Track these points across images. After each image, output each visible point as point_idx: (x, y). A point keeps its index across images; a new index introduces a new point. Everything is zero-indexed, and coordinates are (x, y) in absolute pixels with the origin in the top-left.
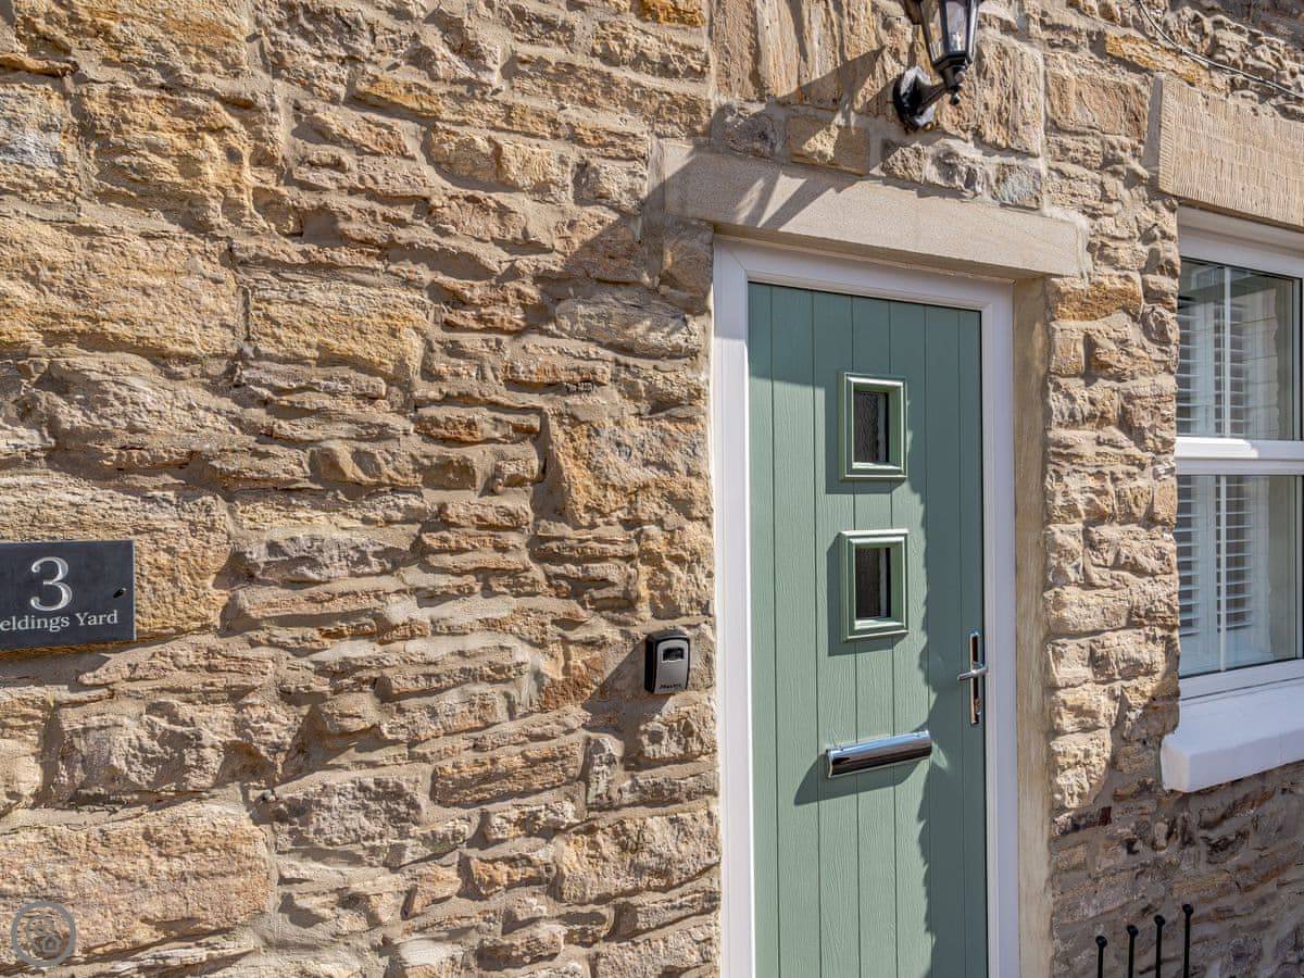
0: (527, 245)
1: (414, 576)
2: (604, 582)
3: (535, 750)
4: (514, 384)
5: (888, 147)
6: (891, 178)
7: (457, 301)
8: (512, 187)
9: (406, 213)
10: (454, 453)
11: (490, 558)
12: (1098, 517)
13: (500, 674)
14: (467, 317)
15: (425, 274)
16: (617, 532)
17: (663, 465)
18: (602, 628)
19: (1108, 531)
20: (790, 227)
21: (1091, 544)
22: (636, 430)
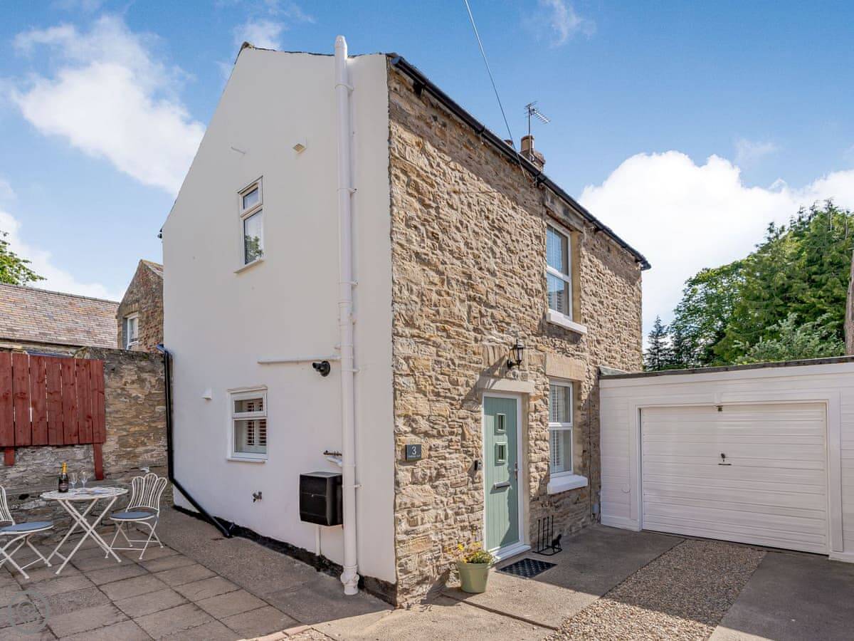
0: (460, 395)
1: (448, 450)
2: (469, 451)
3: (462, 479)
4: (459, 418)
5: (506, 372)
7: (452, 405)
8: (458, 385)
9: (447, 391)
10: (453, 430)
11: (455, 447)
12: (537, 440)
13: (458, 466)
14: (453, 407)
15: (449, 401)
16: (471, 443)
17: (477, 431)
18: (469, 459)
19: (538, 442)
20: (493, 388)
21: (536, 445)
22: (473, 425)
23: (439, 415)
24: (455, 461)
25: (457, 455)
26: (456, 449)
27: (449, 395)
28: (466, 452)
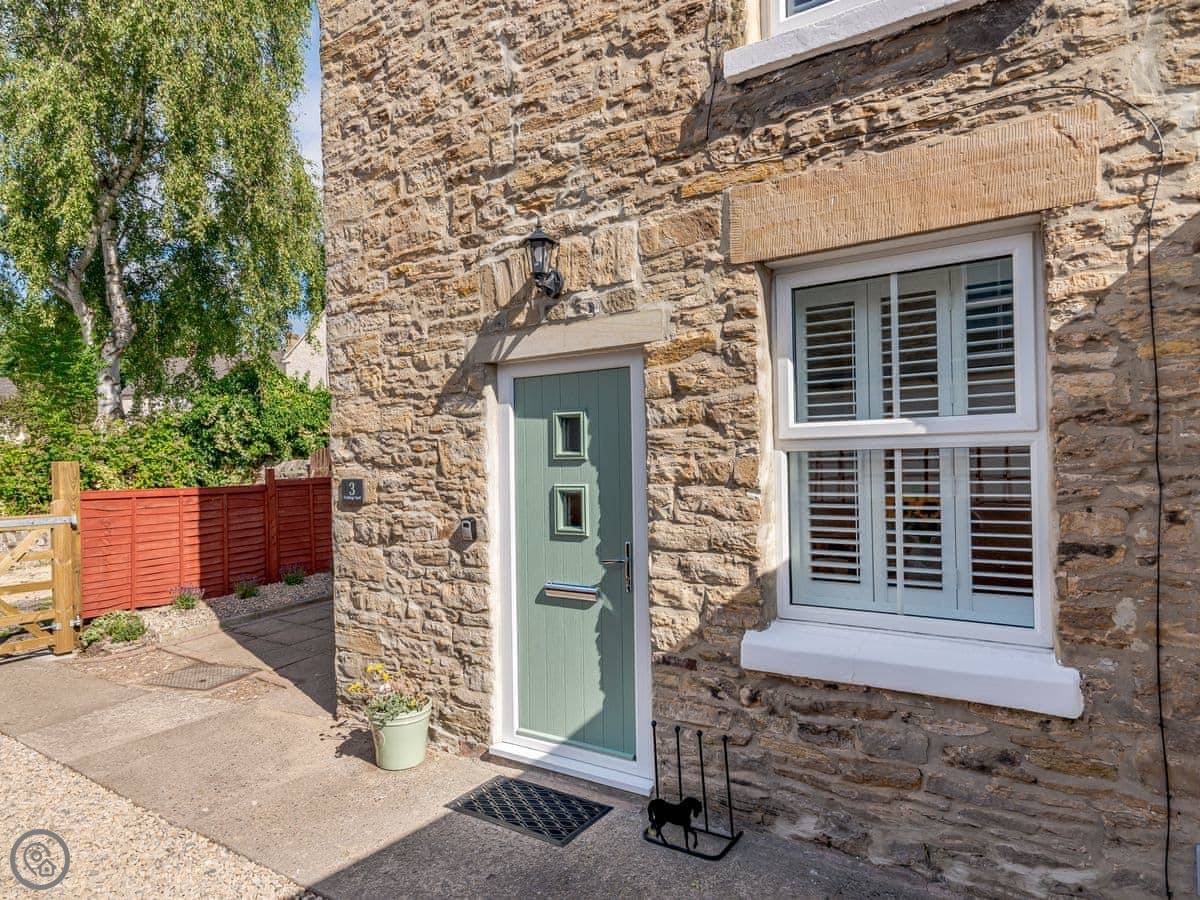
0: (432, 387)
1: (411, 493)
2: (453, 499)
3: (437, 551)
4: (431, 432)
5: (548, 309)
6: (551, 322)
7: (417, 407)
8: (429, 369)
9: (407, 384)
10: (417, 455)
11: (425, 488)
13: (428, 525)
14: (420, 413)
15: (412, 401)
16: (457, 481)
17: (469, 457)
18: (453, 514)
19: (693, 490)
22: (464, 444)
23: (395, 430)
24: (423, 513)
25: (429, 504)
26: (424, 493)
27: (411, 390)
28: (448, 499)
